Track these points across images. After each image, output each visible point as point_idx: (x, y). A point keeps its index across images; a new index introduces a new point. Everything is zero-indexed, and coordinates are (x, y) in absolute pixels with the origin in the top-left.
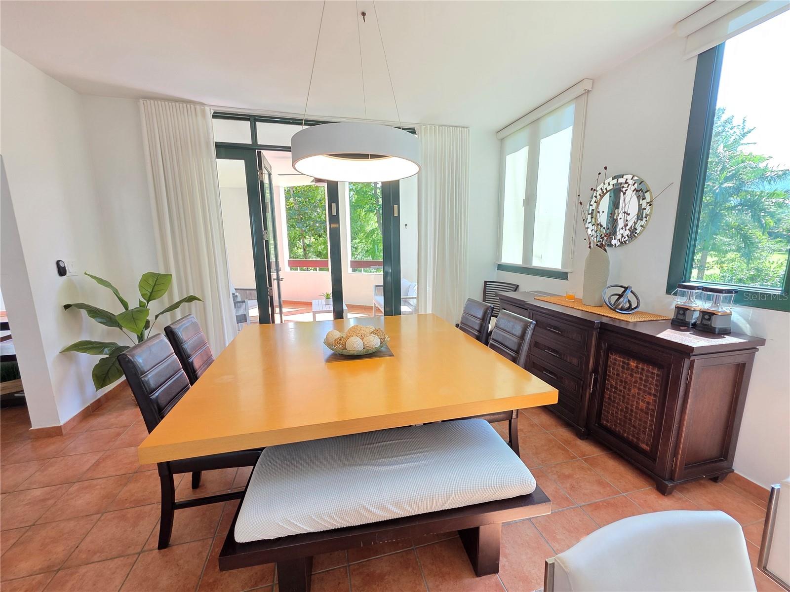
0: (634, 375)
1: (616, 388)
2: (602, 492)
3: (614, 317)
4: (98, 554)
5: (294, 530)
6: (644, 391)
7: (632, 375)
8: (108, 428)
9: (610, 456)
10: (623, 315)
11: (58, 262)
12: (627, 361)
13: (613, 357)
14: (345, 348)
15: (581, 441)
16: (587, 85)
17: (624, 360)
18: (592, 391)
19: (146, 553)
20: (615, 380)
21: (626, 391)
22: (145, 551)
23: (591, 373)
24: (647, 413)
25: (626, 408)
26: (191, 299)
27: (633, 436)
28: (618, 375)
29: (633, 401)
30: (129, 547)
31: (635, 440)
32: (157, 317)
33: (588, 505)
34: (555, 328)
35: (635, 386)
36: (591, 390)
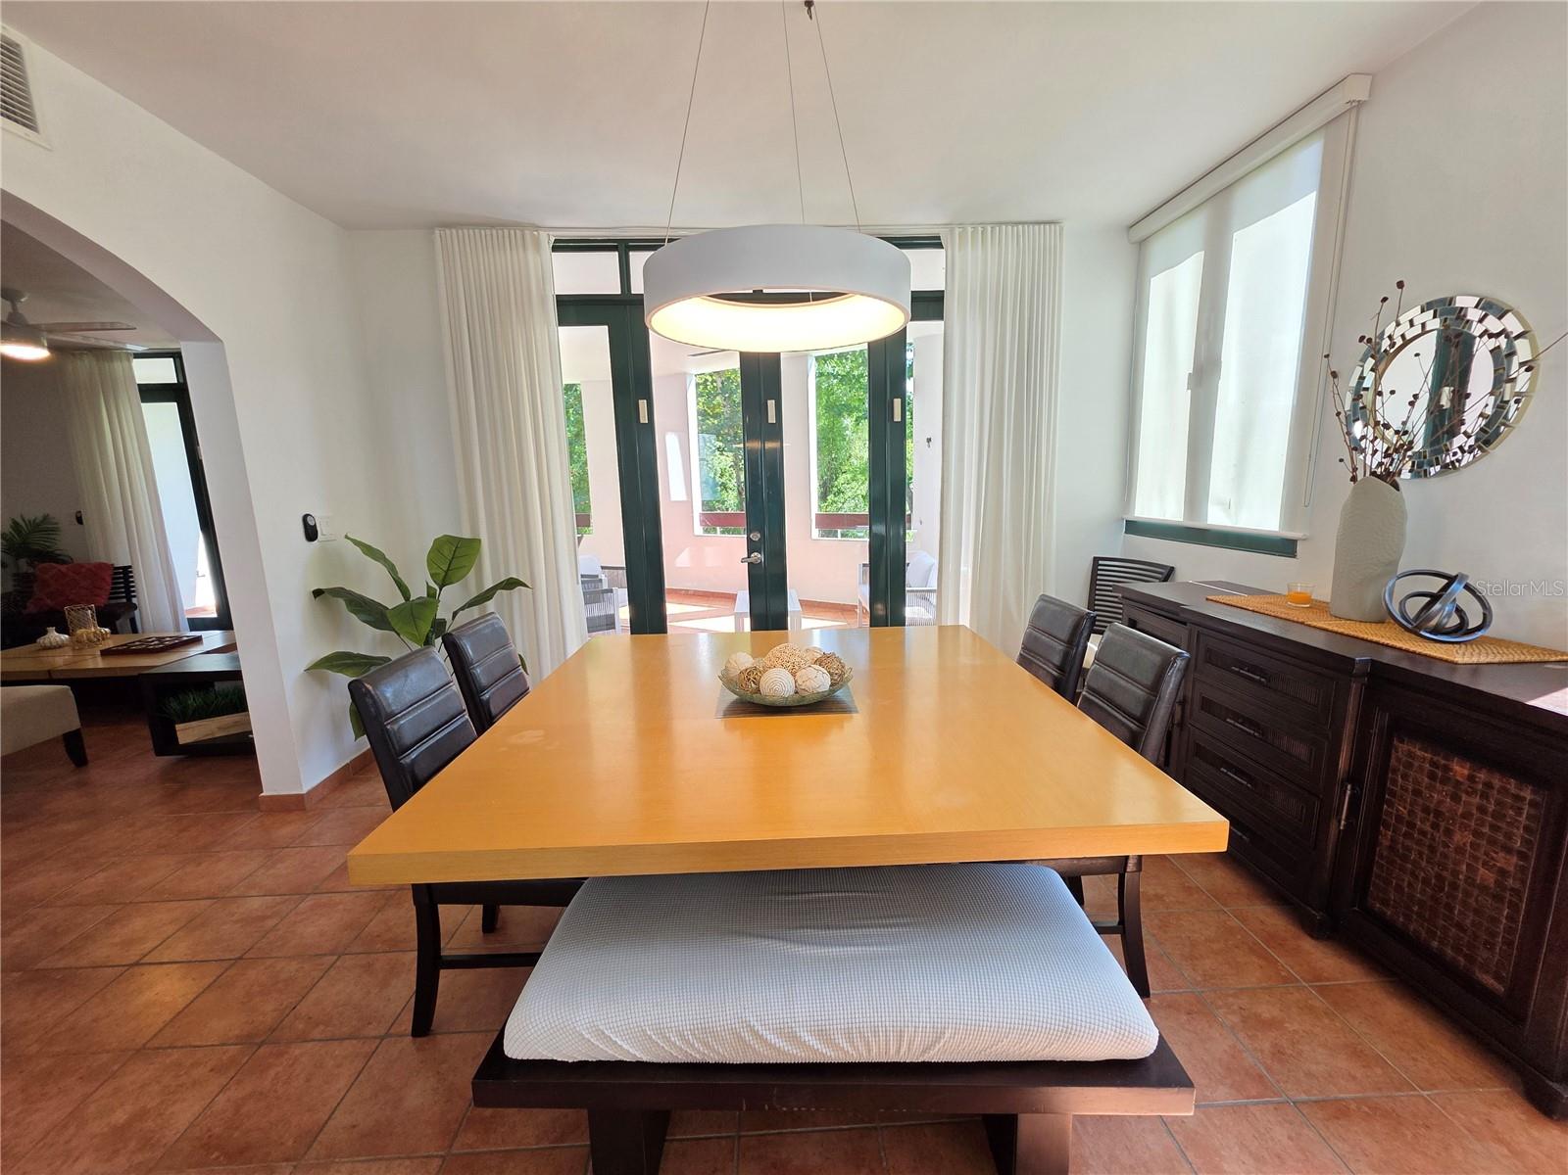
0: (1464, 797)
1: (1411, 825)
2: (1358, 1075)
3: (1412, 649)
4: (322, 1027)
5: (610, 1052)
6: (1492, 842)
7: (1456, 798)
8: (371, 805)
9: (1392, 990)
10: (1438, 645)
11: (305, 518)
12: (1443, 762)
13: (1402, 748)
14: (758, 691)
15: (1313, 942)
16: (1358, 90)
17: (1435, 758)
18: (1344, 825)
19: (393, 1039)
20: (1408, 807)
21: (1439, 836)
22: (391, 1036)
23: (1342, 782)
24: (1498, 898)
25: (1439, 877)
26: (511, 584)
27: (1457, 949)
28: (1417, 793)
29: (1457, 863)
30: (370, 1023)
31: (1461, 960)
32: (455, 614)
33: (1315, 1102)
34: (1254, 669)
35: (1465, 827)
36: (1343, 822)
